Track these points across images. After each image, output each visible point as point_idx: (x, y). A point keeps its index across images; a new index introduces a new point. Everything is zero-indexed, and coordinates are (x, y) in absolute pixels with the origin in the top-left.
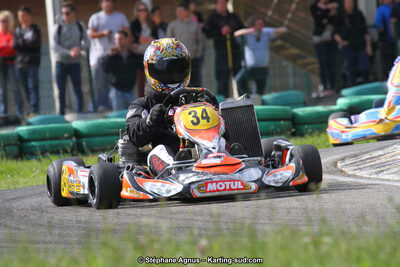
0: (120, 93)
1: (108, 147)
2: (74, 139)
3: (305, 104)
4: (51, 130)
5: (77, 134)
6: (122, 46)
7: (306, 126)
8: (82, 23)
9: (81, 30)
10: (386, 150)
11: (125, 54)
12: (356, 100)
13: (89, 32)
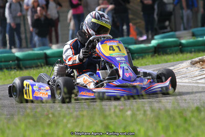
0: (40, 38)
1: (34, 66)
2: (16, 62)
3: (136, 43)
4: (4, 57)
5: (18, 59)
6: (41, 14)
7: (136, 55)
8: (21, 2)
9: (21, 6)
10: (175, 67)
11: (42, 18)
12: (161, 41)
13: (25, 7)
